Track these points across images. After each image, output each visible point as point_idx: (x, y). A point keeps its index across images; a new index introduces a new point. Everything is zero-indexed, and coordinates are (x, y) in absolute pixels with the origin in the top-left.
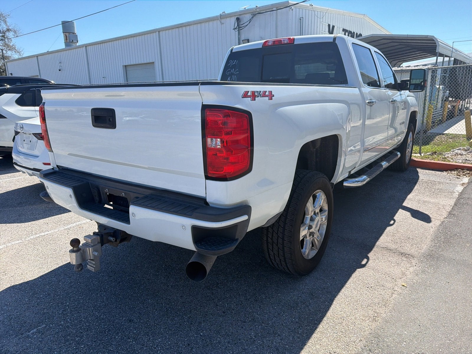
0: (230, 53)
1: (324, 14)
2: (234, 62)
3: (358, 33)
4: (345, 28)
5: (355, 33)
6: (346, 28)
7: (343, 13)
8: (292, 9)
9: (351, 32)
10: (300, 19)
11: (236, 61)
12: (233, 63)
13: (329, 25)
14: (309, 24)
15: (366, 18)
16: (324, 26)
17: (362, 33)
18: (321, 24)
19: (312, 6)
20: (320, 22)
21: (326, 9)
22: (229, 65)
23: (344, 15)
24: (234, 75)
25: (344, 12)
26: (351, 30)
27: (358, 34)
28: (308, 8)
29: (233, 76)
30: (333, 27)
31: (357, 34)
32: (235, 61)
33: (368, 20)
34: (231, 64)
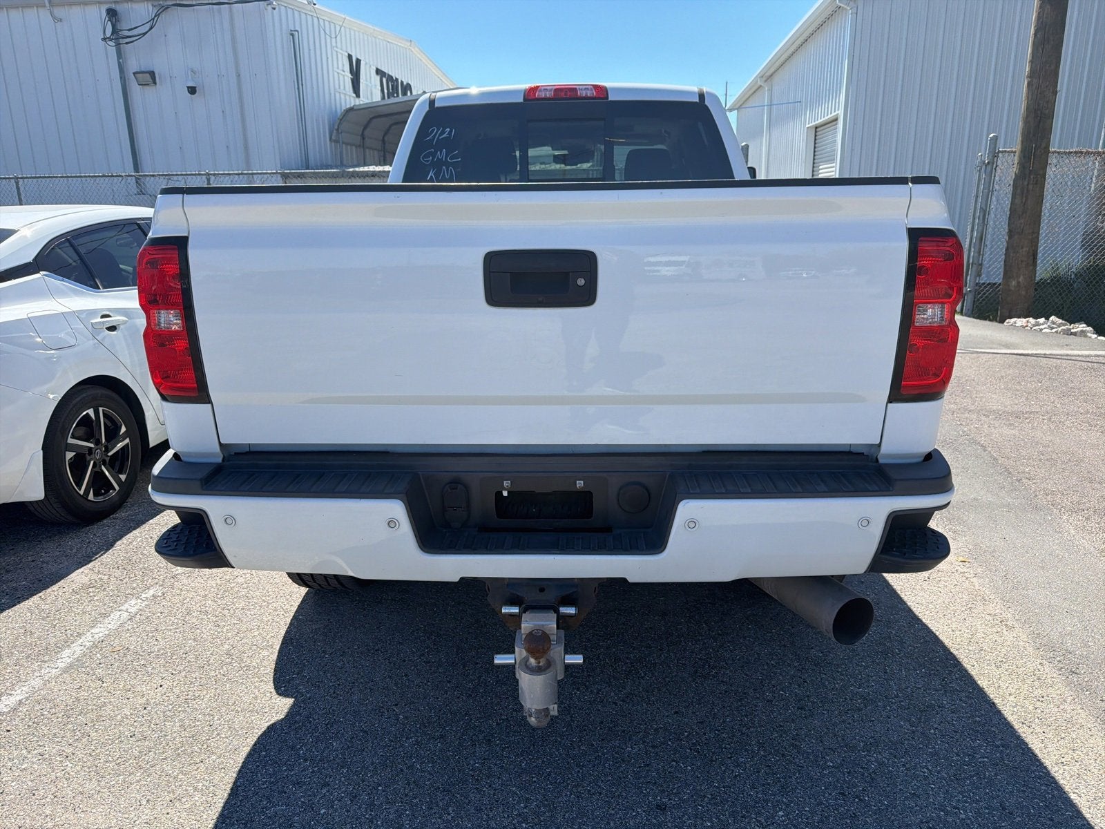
0: (427, 109)
1: (338, 28)
2: (443, 133)
3: (403, 80)
4: (379, 68)
5: (400, 81)
6: (381, 66)
7: (372, 31)
8: (274, 7)
9: (392, 77)
10: (292, 35)
11: (451, 131)
12: (439, 136)
13: (350, 57)
14: (310, 50)
15: (414, 48)
16: (340, 56)
17: (410, 83)
18: (335, 53)
19: (315, 4)
20: (332, 47)
21: (341, 17)
22: (430, 140)
23: (375, 37)
24: (447, 165)
25: (374, 30)
26: (390, 74)
27: (405, 83)
28: (304, 9)
29: (444, 167)
30: (358, 61)
31: (402, 82)
32: (448, 129)
33: (418, 55)
34: (437, 137)
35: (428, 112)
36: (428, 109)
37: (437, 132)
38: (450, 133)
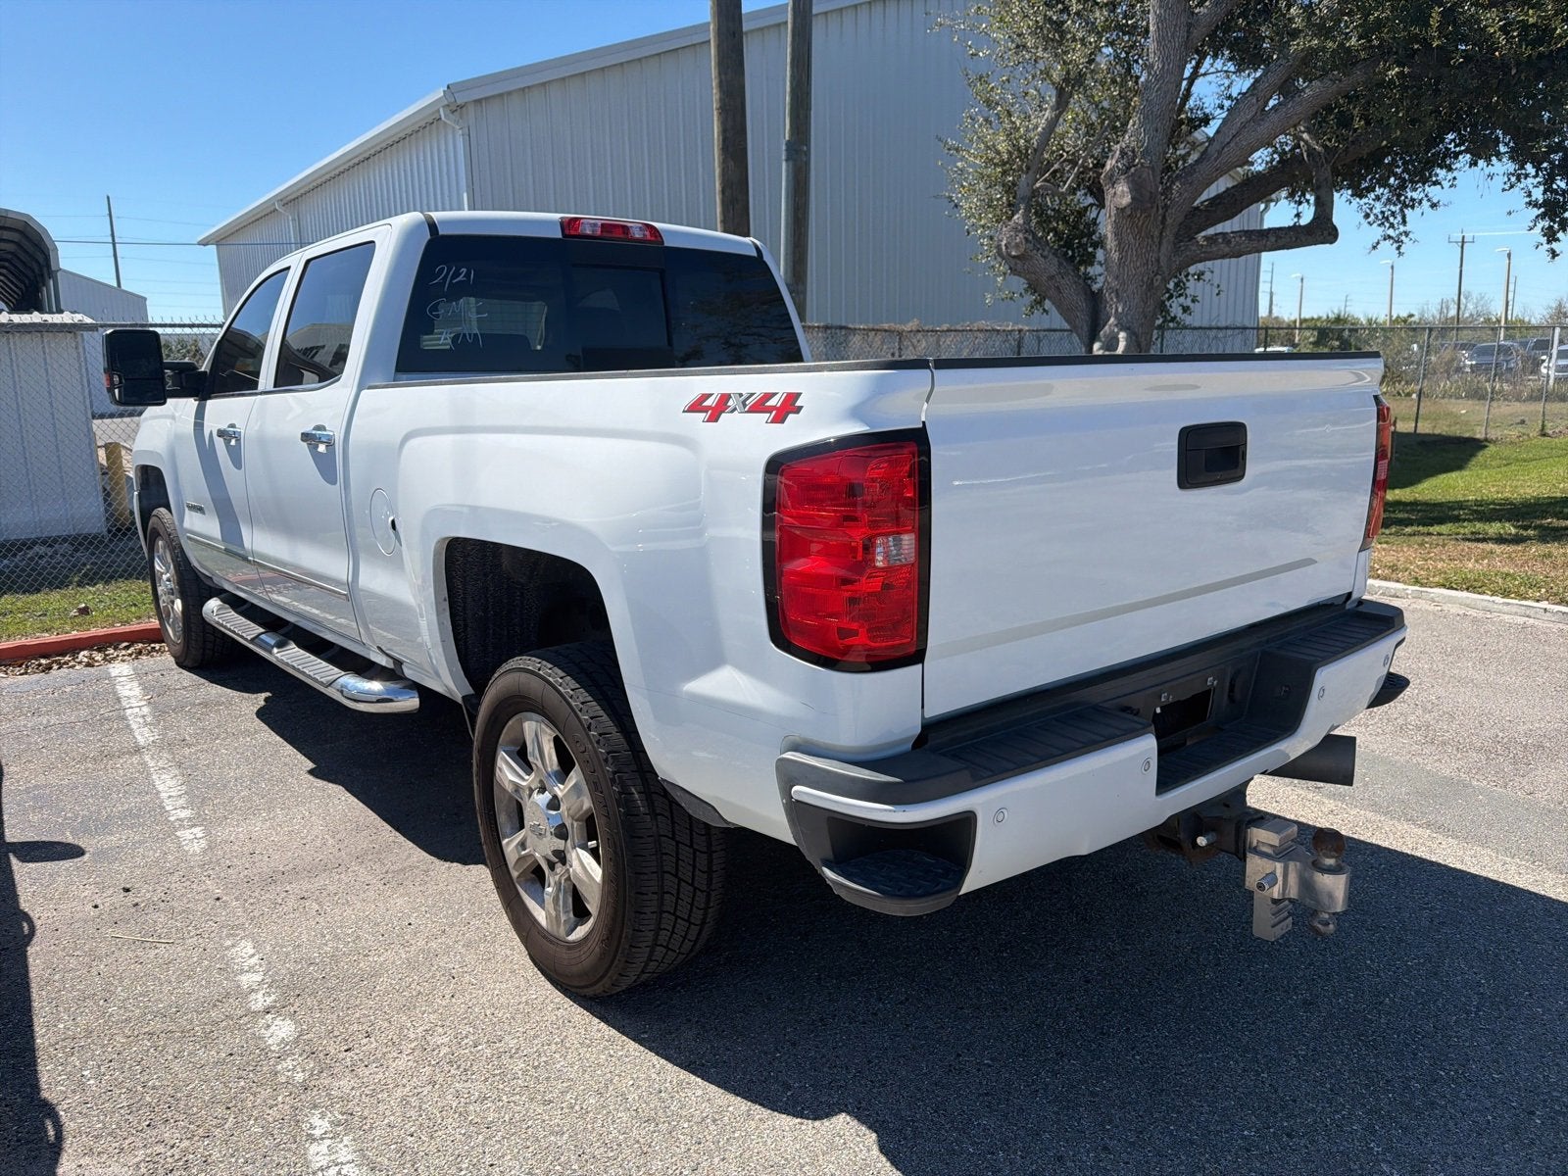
2: (457, 274)
11: (469, 273)
12: (453, 278)
22: (438, 284)
32: (464, 270)
34: (448, 280)
35: (429, 241)
36: (429, 237)
37: (448, 273)
38: (468, 275)
